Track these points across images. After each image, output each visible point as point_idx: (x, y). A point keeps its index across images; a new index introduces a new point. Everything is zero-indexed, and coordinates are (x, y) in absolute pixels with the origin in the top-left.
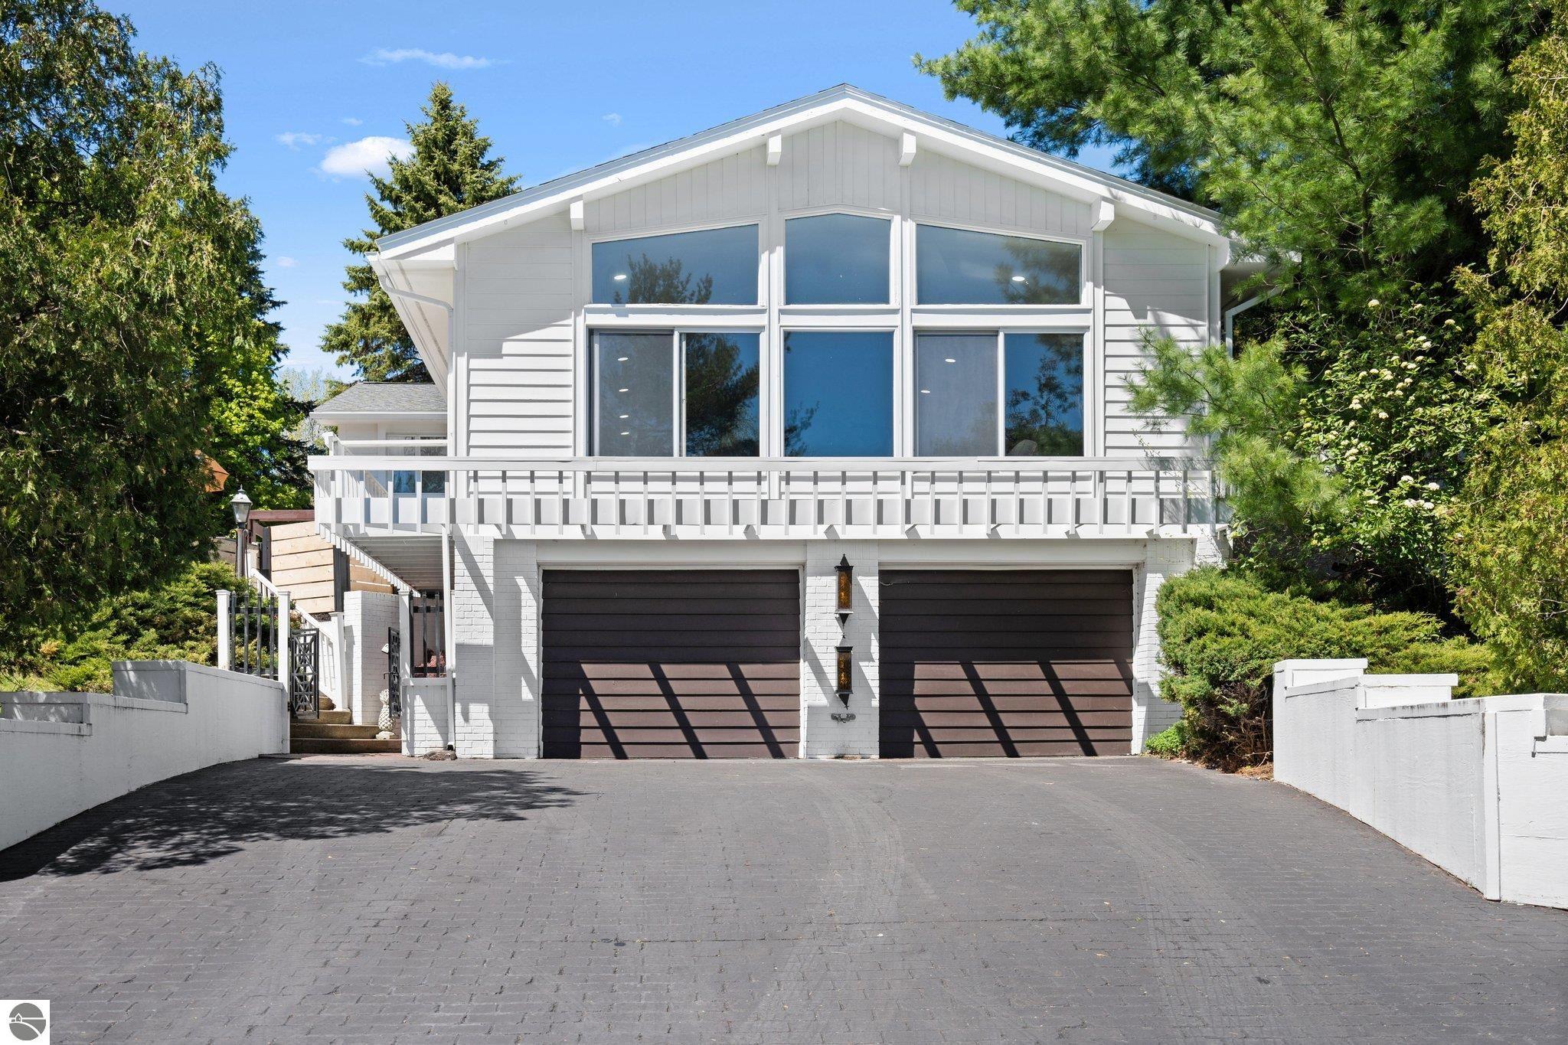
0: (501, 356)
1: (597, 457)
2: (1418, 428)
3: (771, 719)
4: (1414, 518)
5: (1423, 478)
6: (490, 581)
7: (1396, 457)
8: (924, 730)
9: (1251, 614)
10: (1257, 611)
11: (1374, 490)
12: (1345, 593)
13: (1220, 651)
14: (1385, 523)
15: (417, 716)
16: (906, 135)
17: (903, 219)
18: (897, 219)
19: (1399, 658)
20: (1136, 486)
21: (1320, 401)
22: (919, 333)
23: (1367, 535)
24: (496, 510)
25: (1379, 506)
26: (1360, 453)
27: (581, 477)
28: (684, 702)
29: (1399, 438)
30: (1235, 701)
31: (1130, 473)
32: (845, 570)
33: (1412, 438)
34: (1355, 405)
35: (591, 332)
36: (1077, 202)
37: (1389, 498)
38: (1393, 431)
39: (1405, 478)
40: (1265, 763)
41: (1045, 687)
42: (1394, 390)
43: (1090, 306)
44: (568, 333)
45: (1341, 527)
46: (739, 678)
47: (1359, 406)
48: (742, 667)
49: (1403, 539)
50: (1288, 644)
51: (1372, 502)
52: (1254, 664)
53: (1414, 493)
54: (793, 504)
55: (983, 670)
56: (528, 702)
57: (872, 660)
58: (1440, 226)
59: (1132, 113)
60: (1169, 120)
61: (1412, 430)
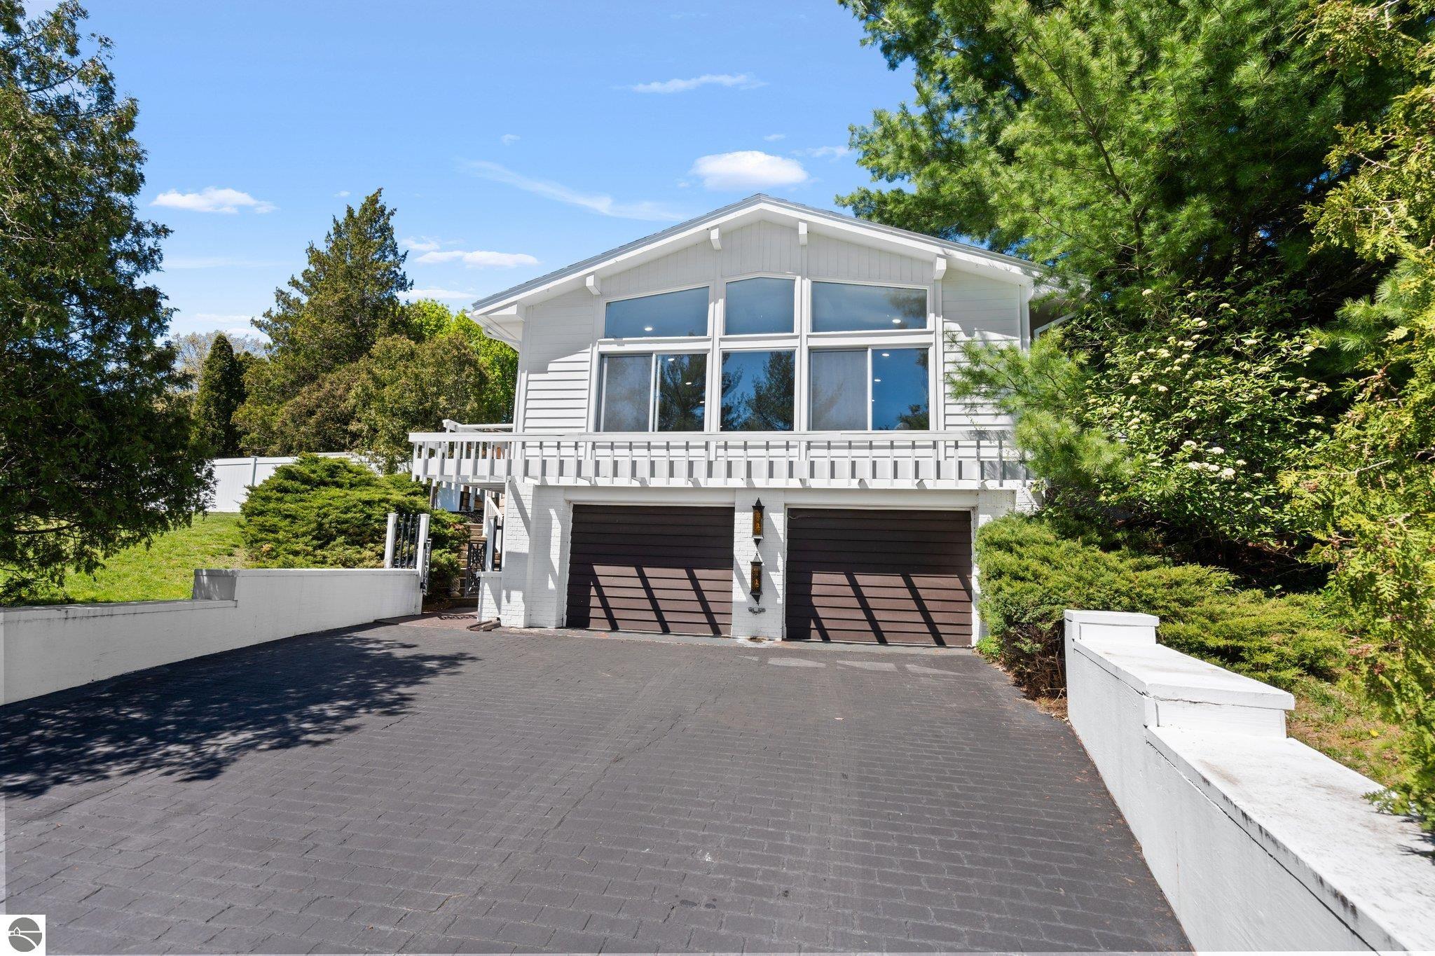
0: (547, 372)
1: (601, 433)
2: (1198, 398)
3: (714, 608)
4: (1198, 480)
5: (1206, 443)
6: (529, 512)
7: (1176, 425)
8: (818, 621)
9: (1045, 560)
10: (1051, 557)
11: (1157, 454)
12: (1135, 541)
13: (1013, 595)
14: (1169, 483)
15: (485, 597)
16: (801, 224)
17: (803, 278)
18: (798, 278)
19: (1193, 613)
20: (961, 452)
21: (1104, 381)
22: (812, 351)
23: (1153, 493)
24: (535, 468)
25: (1162, 467)
26: (1142, 422)
27: (590, 445)
28: (657, 594)
29: (1179, 408)
30: (1028, 641)
31: (956, 442)
32: (759, 509)
33: (1192, 408)
34: (1135, 380)
35: (602, 356)
36: (923, 261)
37: (1172, 461)
38: (1173, 402)
39: (1187, 443)
40: (1061, 697)
41: (906, 593)
42: (1172, 366)
43: (933, 329)
44: (586, 357)
45: (1128, 486)
46: (693, 579)
47: (1138, 381)
48: (696, 571)
49: (1188, 497)
50: (1078, 592)
51: (1155, 464)
52: (1045, 608)
53: (1197, 457)
54: (729, 464)
55: (861, 579)
56: (552, 590)
57: (777, 570)
58: (1208, 223)
59: (944, 181)
60: (973, 183)
61: (1192, 400)
